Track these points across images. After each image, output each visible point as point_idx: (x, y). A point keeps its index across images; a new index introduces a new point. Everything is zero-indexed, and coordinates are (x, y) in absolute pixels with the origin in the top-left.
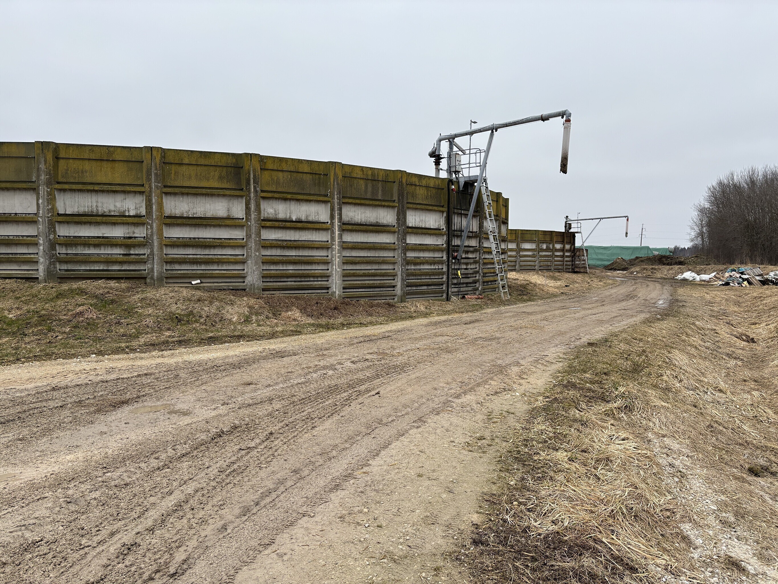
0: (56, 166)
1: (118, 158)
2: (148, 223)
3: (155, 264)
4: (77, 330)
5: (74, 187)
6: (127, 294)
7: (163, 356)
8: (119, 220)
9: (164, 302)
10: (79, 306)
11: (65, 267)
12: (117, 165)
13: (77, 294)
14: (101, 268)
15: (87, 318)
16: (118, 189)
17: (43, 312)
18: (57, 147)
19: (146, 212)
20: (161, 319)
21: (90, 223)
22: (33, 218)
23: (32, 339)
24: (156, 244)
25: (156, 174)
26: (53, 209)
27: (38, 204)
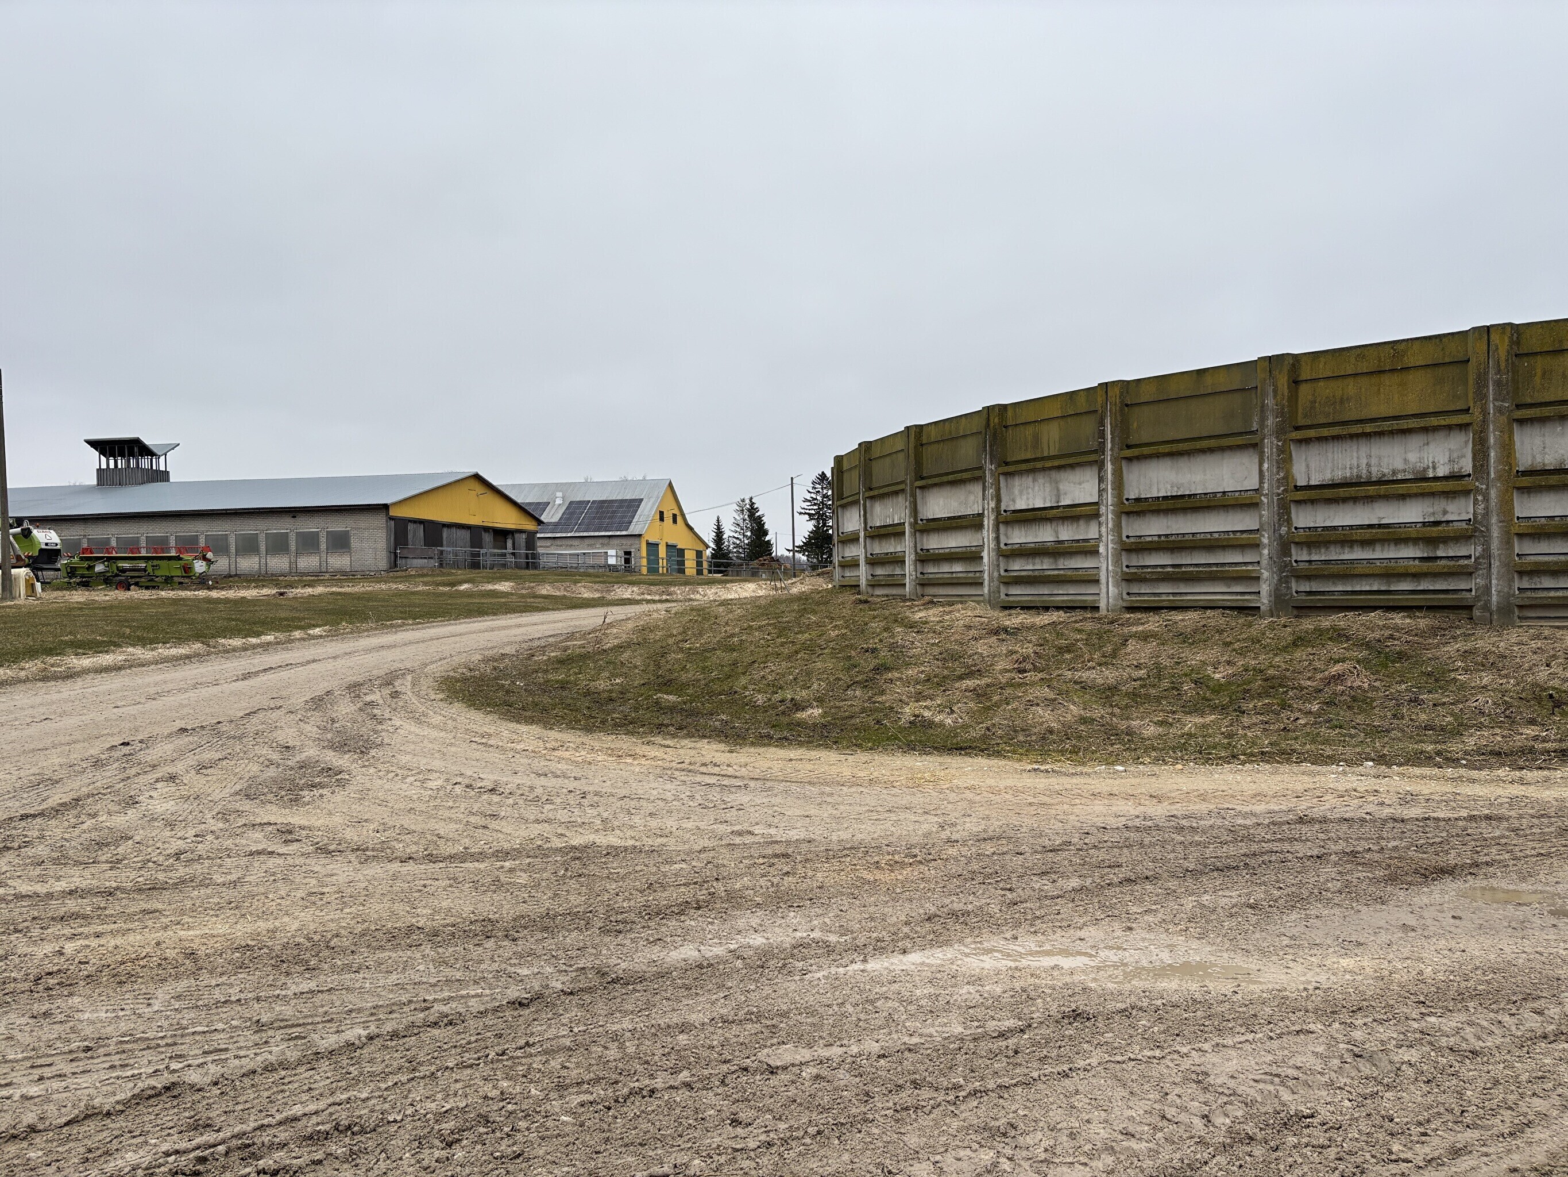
0: (1293, 397)
1: (1411, 361)
2: (1478, 490)
3: (1494, 577)
4: (1333, 709)
5: (1325, 432)
6: (1431, 641)
7: (1522, 781)
8: (1414, 487)
9: (1518, 660)
10: (1335, 663)
11: (1305, 587)
12: (1411, 376)
13: (1330, 639)
14: (1375, 588)
15: (1351, 688)
16: (1413, 426)
17: (1271, 672)
18: (1296, 360)
19: (1474, 466)
20: (1511, 697)
21: (1355, 500)
22: (1251, 498)
23: (1254, 720)
24: (1495, 532)
25: (1498, 384)
26: (1288, 477)
27: (1261, 472)
